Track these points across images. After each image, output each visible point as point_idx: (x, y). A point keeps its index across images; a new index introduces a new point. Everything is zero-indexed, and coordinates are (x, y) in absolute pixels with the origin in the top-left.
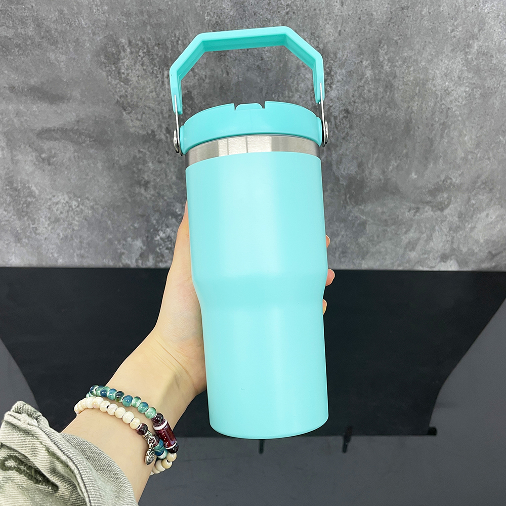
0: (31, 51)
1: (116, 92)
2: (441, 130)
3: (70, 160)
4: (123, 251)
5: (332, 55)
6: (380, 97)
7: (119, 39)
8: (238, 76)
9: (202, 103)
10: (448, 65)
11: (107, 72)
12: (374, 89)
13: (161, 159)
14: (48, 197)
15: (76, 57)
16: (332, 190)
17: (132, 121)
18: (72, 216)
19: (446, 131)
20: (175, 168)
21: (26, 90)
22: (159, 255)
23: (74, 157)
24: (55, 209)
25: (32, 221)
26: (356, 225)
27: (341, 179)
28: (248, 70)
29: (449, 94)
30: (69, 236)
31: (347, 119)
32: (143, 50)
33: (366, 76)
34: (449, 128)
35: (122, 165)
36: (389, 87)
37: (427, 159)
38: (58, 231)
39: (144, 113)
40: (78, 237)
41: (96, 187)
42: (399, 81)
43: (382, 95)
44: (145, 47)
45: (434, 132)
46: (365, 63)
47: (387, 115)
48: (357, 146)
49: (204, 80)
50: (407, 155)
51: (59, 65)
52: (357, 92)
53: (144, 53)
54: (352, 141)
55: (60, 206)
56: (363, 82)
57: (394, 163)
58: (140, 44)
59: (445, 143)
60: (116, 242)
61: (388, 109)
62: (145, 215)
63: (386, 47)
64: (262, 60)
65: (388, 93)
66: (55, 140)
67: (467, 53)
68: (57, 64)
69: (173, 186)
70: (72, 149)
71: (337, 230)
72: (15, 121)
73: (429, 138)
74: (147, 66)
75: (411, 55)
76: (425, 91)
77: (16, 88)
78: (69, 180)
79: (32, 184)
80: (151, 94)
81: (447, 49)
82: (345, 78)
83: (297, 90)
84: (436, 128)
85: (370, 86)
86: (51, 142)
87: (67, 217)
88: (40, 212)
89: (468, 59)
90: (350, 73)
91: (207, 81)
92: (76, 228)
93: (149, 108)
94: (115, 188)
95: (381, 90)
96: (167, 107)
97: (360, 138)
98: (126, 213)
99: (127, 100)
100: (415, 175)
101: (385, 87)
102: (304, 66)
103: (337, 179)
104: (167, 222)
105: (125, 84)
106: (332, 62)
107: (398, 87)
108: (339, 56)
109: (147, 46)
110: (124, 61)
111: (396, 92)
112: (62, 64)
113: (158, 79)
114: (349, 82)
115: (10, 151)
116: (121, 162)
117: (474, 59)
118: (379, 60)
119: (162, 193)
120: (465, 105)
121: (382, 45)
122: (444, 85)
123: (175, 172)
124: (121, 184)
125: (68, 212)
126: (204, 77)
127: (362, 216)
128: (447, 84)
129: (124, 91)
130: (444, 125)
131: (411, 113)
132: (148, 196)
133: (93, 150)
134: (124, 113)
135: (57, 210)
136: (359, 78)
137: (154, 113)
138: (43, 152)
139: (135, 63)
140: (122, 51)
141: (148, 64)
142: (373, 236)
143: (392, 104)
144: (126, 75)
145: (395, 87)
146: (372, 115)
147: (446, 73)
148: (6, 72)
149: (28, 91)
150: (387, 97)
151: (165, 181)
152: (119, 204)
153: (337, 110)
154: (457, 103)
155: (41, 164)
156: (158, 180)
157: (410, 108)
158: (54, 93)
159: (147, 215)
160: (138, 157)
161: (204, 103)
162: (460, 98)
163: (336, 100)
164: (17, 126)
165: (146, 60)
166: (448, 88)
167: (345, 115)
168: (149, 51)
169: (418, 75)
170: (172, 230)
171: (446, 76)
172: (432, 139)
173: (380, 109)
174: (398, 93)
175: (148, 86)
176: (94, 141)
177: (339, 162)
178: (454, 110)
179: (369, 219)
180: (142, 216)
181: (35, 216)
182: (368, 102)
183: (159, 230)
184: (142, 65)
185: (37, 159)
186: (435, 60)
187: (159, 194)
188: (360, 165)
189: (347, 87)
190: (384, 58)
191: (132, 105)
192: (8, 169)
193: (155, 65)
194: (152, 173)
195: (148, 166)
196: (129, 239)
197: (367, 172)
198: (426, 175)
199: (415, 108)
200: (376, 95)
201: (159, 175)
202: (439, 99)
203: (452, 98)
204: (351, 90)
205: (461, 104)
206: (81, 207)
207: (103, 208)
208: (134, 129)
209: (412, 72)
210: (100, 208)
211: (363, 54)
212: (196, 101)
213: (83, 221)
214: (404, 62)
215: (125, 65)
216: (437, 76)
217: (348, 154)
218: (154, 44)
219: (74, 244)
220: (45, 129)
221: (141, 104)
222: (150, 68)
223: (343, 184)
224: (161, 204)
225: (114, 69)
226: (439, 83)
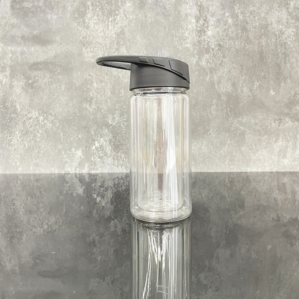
0: (38, 14)
1: (81, 35)
2: (284, 58)
3: (45, 84)
4: (67, 160)
5: (206, 9)
6: (239, 36)
7: (87, 3)
8: (152, 18)
9: (130, 37)
10: (278, 15)
11: (77, 23)
12: (235, 31)
13: (103, 79)
14: (25, 114)
15: (62, 16)
16: (217, 105)
17: (87, 53)
18: (37, 129)
19: (287, 58)
20: (111, 85)
21: (30, 38)
22: (93, 163)
23: (48, 82)
24: (27, 123)
25: (10, 133)
26: (238, 134)
27: (222, 95)
28: (157, 15)
29: (283, 34)
30: (32, 147)
31: (221, 51)
32: (99, 7)
33: (229, 23)
34: (289, 56)
35: (77, 86)
36: (244, 30)
37: (278, 79)
38: (25, 142)
39: (95, 47)
40: (38, 147)
41: (58, 105)
42: (250, 26)
43: (241, 35)
44: (101, 5)
45: (279, 60)
46: (227, 14)
47: (246, 48)
48: (229, 70)
49: (132, 22)
50: (264, 77)
51: (52, 22)
52: (224, 32)
53: (99, 9)
54: (226, 67)
55: (31, 120)
56: (227, 26)
57: (257, 84)
58: (98, 4)
59: (288, 67)
60: (63, 152)
61: (246, 44)
62: (87, 127)
63: (238, 4)
64: (165, 9)
65: (245, 34)
66: (39, 70)
67: (288, 8)
68: (51, 21)
69: (108, 100)
70: (48, 76)
71: (225, 139)
72: (19, 58)
73: (277, 64)
74: (100, 17)
75: (254, 10)
76: (268, 32)
77: (25, 37)
78: (42, 99)
79: (17, 103)
80: (101, 34)
81: (276, 6)
82: (215, 24)
83: (187, 29)
84: (280, 57)
85: (232, 29)
86: (37, 71)
87: (34, 130)
88: (17, 126)
89: (289, 11)
90: (219, 21)
91: (134, 22)
92: (38, 140)
93: (99, 43)
94: (70, 105)
95: (239, 31)
96: (109, 41)
97: (231, 64)
98: (74, 125)
99: (86, 39)
100: (273, 92)
101: (241, 29)
102: (190, 14)
103: (219, 95)
104: (101, 132)
105: (87, 29)
106: (207, 13)
107: (250, 30)
108: (210, 10)
109: (102, 5)
110: (87, 15)
111: (249, 33)
112: (54, 20)
113: (105, 23)
114: (218, 26)
115: (10, 79)
116: (77, 84)
117: (293, 12)
118: (235, 12)
119: (100, 107)
120: (295, 40)
121: (235, 4)
122: (279, 28)
123: (111, 88)
124: (75, 102)
125: (36, 125)
126: (132, 20)
127: (240, 127)
128: (280, 27)
129: (85, 34)
130: (286, 55)
131: (262, 47)
132: (91, 110)
133: (60, 76)
134: (84, 49)
135: (28, 125)
136: (225, 23)
137: (101, 46)
138: (30, 79)
139: (94, 15)
140: (87, 9)
141: (101, 15)
142: (252, 145)
143: (248, 40)
144: (88, 23)
145: (249, 30)
146: (237, 49)
147: (278, 20)
148: (22, 27)
149: (31, 38)
150: (244, 36)
151: (103, 96)
152: (71, 118)
153: (213, 44)
154: (290, 39)
155: (27, 88)
156: (99, 96)
157: (261, 43)
158: (46, 39)
159: (88, 126)
160: (88, 79)
161: (131, 36)
162: (291, 36)
163: (212, 37)
164: (19, 61)
165: (100, 13)
166: (282, 29)
167: (219, 48)
168: (102, 7)
169: (262, 22)
170: (104, 140)
171: (279, 22)
172: (279, 64)
173: (241, 44)
174: (250, 34)
175: (99, 29)
176: (63, 69)
177: (219, 82)
178: (289, 44)
179: (247, 130)
180: (85, 128)
181: (13, 130)
182: (233, 39)
183: (95, 140)
184: (98, 16)
185: (25, 84)
186: (270, 12)
187: (98, 107)
188: (234, 85)
189: (218, 29)
190: (238, 11)
191: (89, 42)
192: (6, 92)
193: (104, 16)
194: (95, 91)
195: (94, 86)
196: (73, 149)
197: (239, 90)
198: (281, 92)
199: (264, 43)
200: (237, 35)
201: (100, 92)
202: (277, 37)
203: (286, 36)
204: (220, 31)
205: (292, 39)
206: (45, 121)
207: (59, 122)
208: (88, 59)
209: (257, 20)
210: (58, 123)
211: (225, 9)
212: (126, 35)
213: (44, 133)
214: (251, 14)
215: (88, 17)
216: (273, 22)
217: (224, 76)
218: (105, 3)
219: (34, 154)
220: (35, 62)
221: (94, 42)
222: (101, 18)
223: (224, 100)
224: (99, 116)
225: (82, 20)
226: (276, 27)
